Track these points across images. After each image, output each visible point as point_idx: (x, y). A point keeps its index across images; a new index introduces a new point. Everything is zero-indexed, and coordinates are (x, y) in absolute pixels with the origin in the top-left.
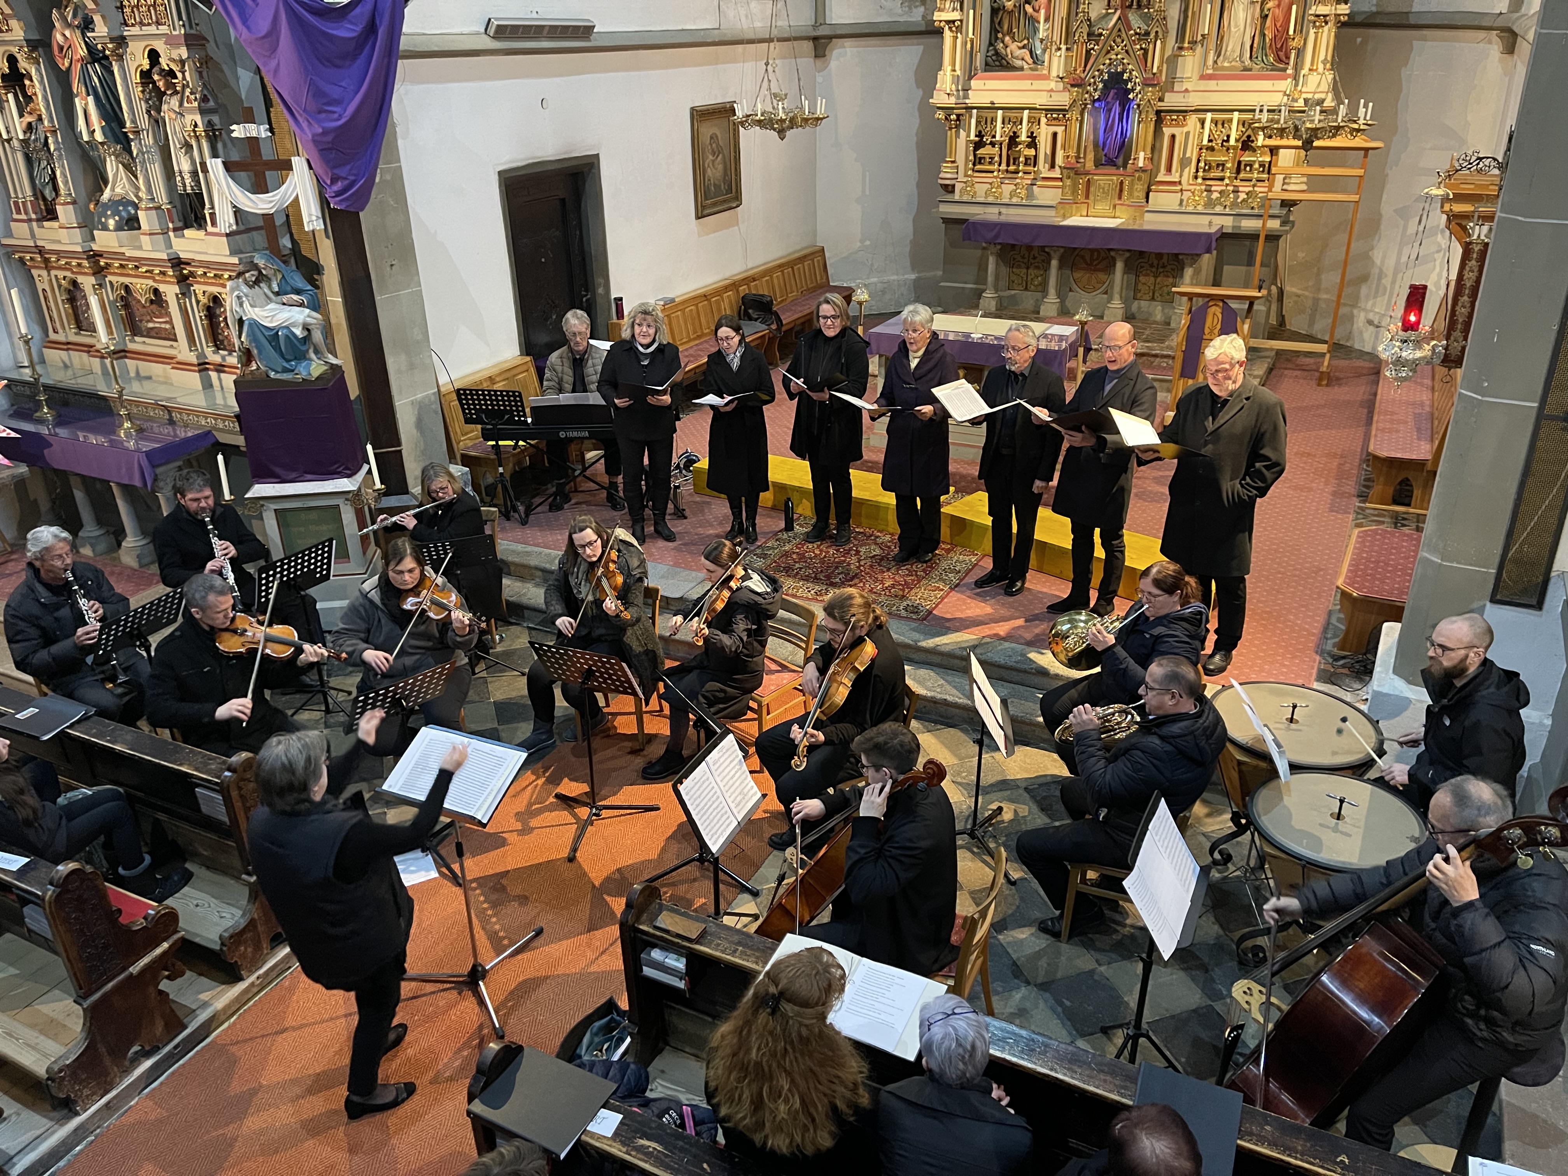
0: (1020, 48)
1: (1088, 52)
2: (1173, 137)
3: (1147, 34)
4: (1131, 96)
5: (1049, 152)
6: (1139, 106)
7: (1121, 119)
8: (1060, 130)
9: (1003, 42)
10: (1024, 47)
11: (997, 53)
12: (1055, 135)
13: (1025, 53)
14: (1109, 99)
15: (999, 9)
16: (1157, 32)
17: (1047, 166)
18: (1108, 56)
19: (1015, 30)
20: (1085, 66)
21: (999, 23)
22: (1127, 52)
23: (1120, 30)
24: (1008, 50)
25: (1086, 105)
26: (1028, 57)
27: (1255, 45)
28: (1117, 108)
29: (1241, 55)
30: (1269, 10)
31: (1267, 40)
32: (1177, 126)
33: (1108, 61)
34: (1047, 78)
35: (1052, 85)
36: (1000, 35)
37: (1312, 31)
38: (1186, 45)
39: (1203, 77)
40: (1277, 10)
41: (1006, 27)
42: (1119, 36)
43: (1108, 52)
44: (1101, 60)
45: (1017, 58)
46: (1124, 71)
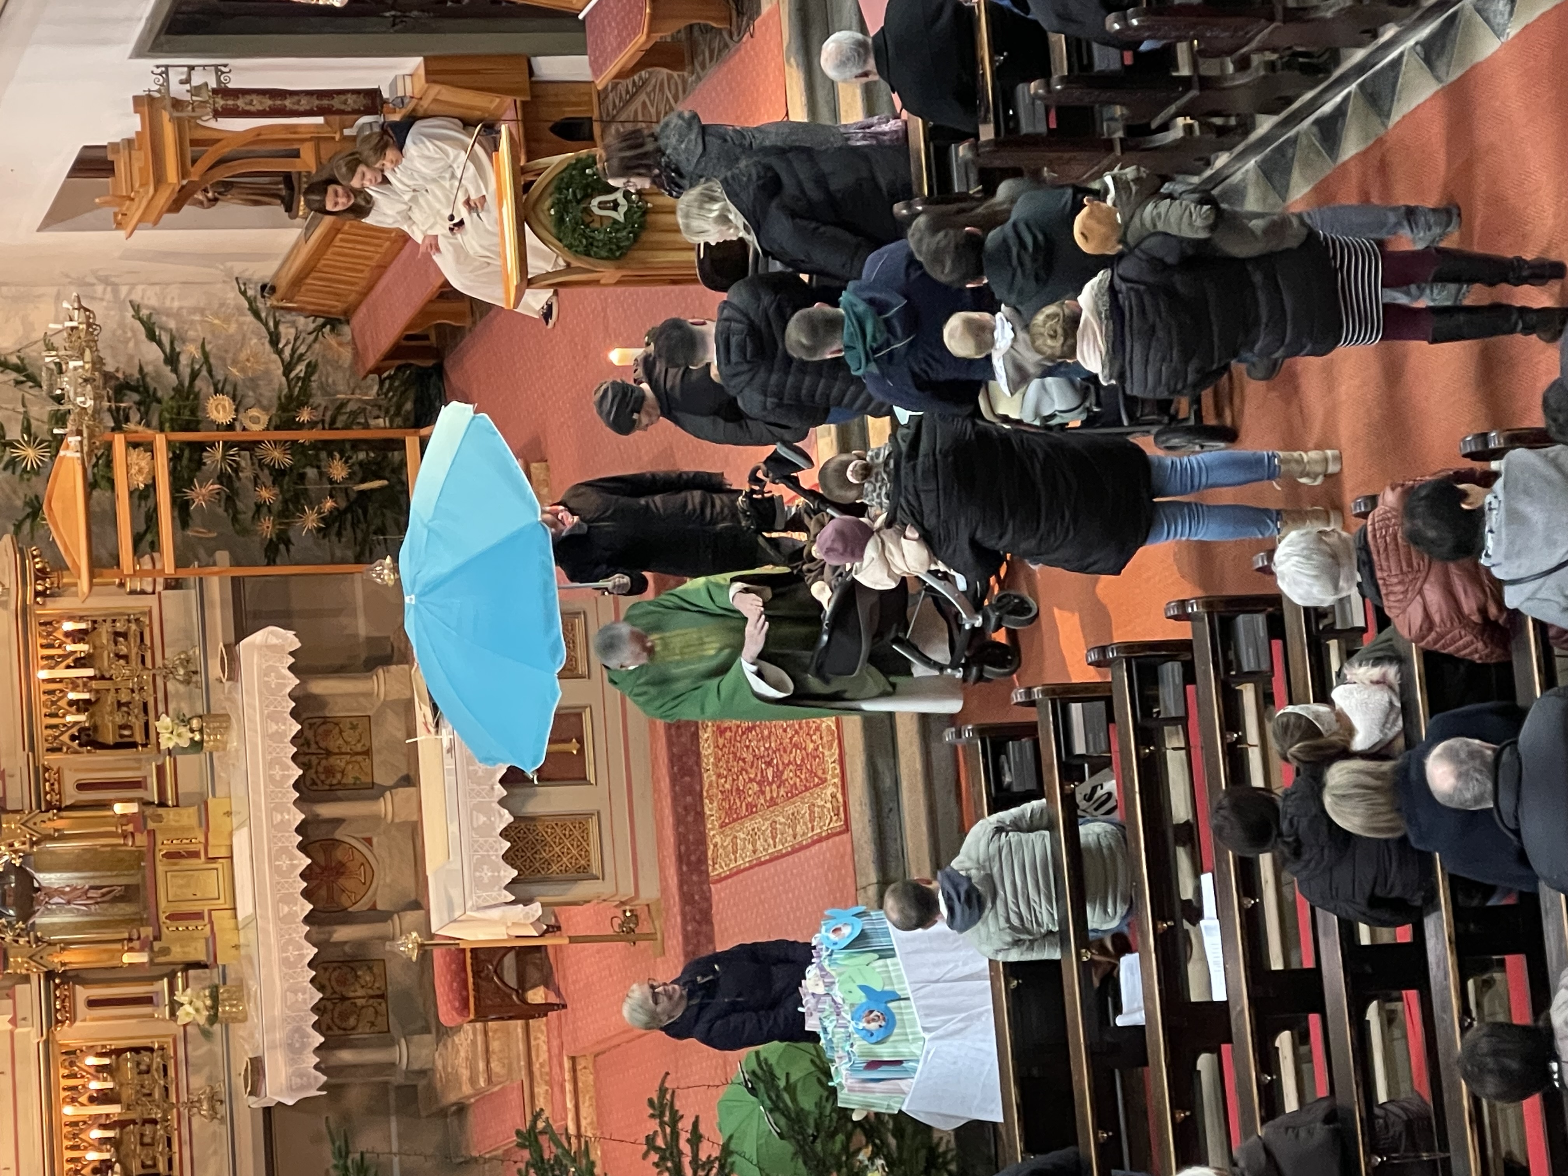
2: (81, 787)
5: (122, 1010)
8: (82, 993)
12: (93, 1003)
17: (148, 1012)
35: (3, 1021)
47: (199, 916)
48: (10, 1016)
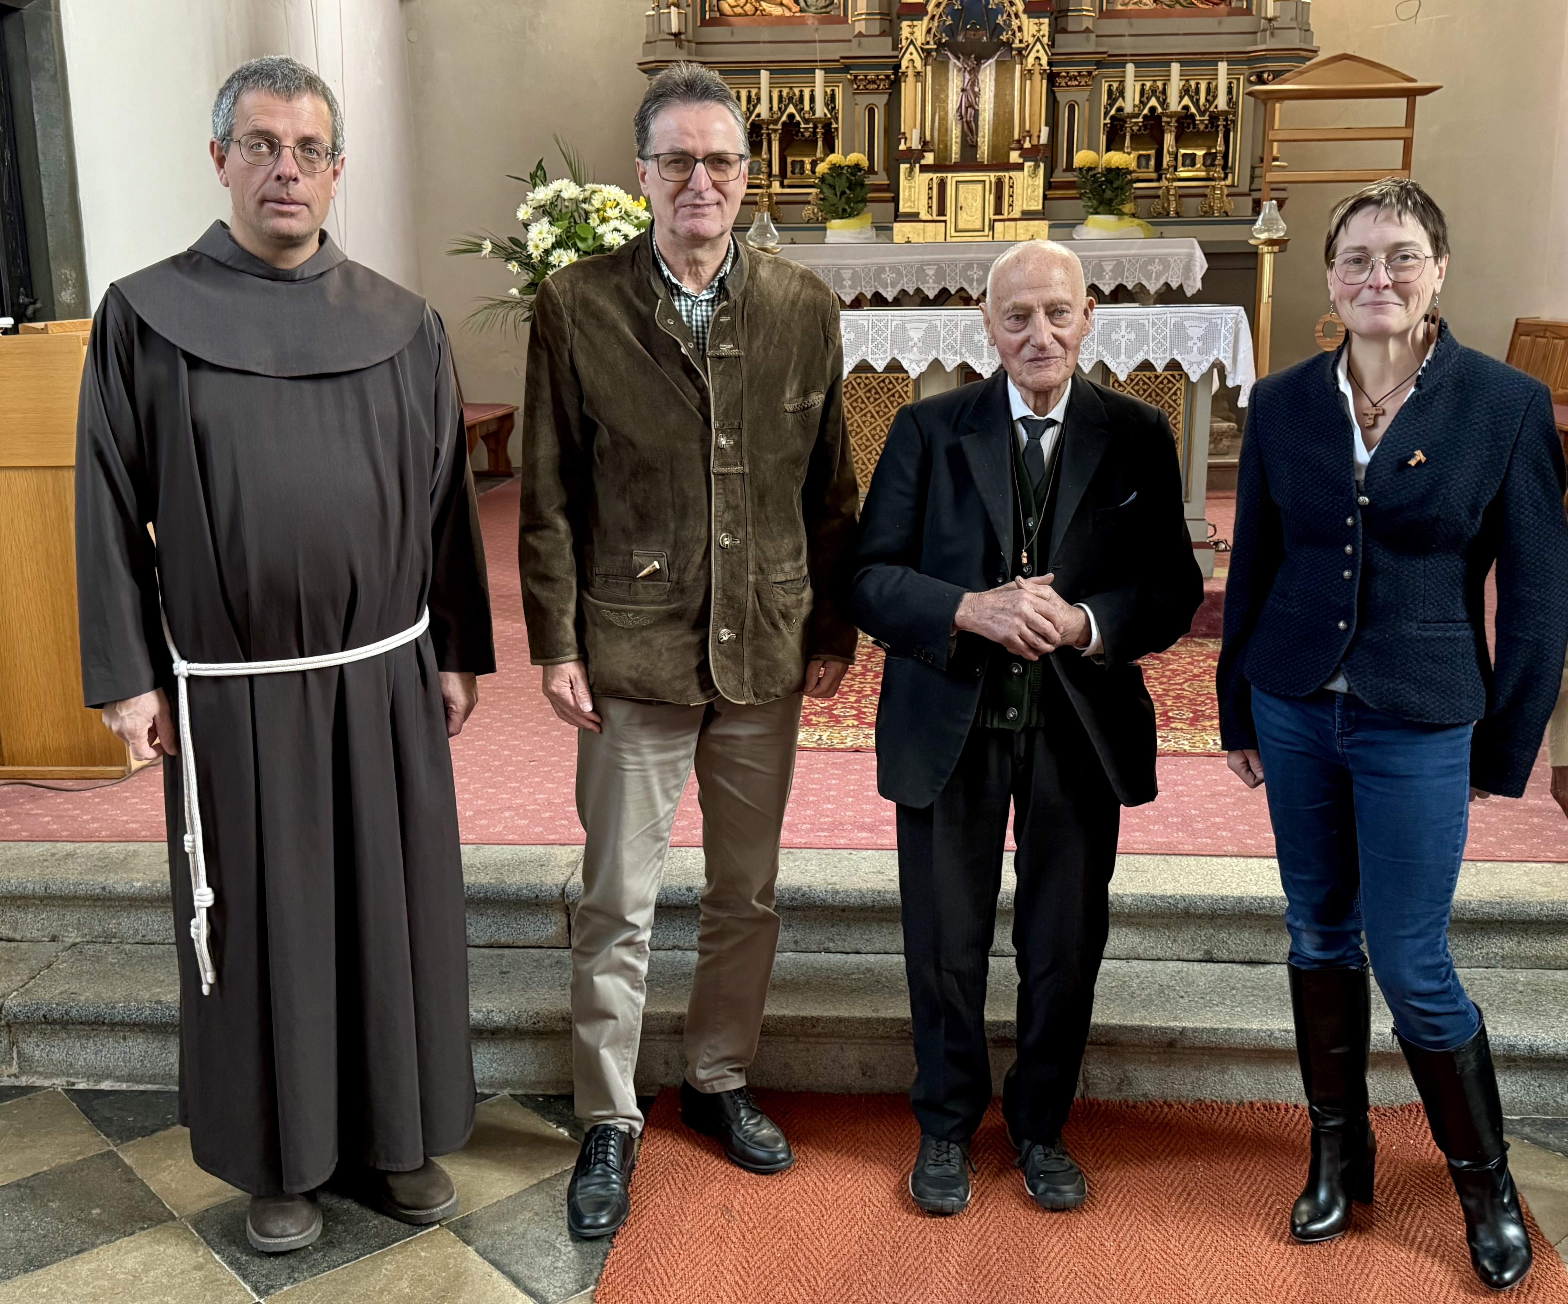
2: (1072, 107)
5: (863, 142)
8: (880, 101)
12: (871, 111)
25: (929, 51)
32: (1078, 88)
34: (841, 20)
39: (1106, 15)
47: (942, 211)
48: (864, 32)
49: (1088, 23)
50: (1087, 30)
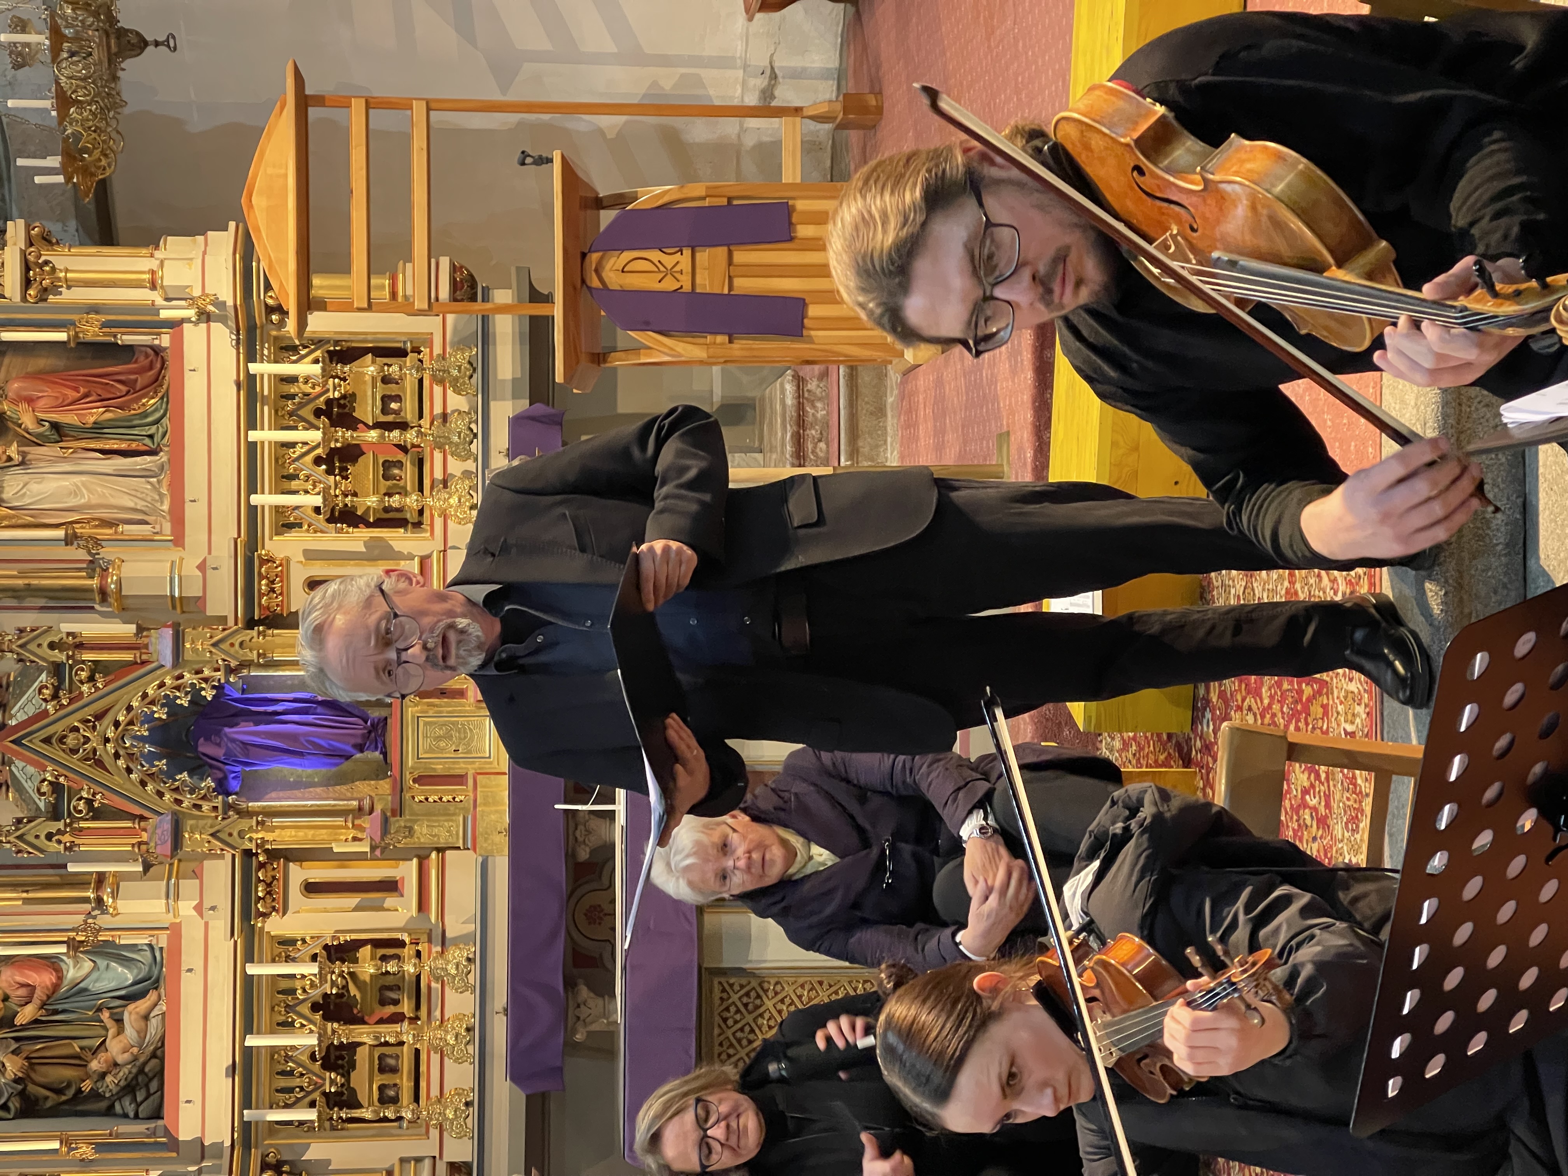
0: (121, 1031)
1: (97, 814)
3: (57, 669)
4: (209, 694)
5: (353, 900)
6: (230, 671)
7: (271, 717)
8: (298, 874)
9: (103, 1076)
10: (119, 1021)
11: (129, 1089)
12: (311, 888)
13: (132, 1013)
14: (219, 753)
15: (22, 1094)
16: (52, 646)
17: (390, 901)
18: (108, 761)
19: (76, 1046)
20: (132, 817)
21: (59, 1091)
22: (99, 717)
23: (47, 741)
24: (120, 1059)
25: (228, 807)
26: (142, 1005)
27: (124, 446)
28: (244, 731)
29: (146, 475)
30: (40, 422)
31: (108, 415)
32: (284, 576)
33: (121, 763)
34: (175, 931)
35: (186, 908)
36: (87, 1086)
37: (68, 296)
38: (95, 583)
39: (178, 540)
40: (41, 403)
41: (68, 1073)
42: (62, 740)
43: (100, 763)
44: (117, 781)
45: (142, 1033)
46: (149, 718)
47: (459, 779)
48: (195, 903)
49: (190, 568)
50: (202, 567)
